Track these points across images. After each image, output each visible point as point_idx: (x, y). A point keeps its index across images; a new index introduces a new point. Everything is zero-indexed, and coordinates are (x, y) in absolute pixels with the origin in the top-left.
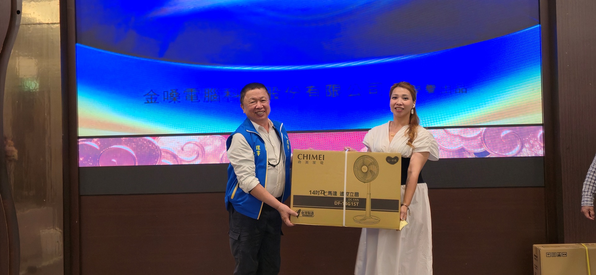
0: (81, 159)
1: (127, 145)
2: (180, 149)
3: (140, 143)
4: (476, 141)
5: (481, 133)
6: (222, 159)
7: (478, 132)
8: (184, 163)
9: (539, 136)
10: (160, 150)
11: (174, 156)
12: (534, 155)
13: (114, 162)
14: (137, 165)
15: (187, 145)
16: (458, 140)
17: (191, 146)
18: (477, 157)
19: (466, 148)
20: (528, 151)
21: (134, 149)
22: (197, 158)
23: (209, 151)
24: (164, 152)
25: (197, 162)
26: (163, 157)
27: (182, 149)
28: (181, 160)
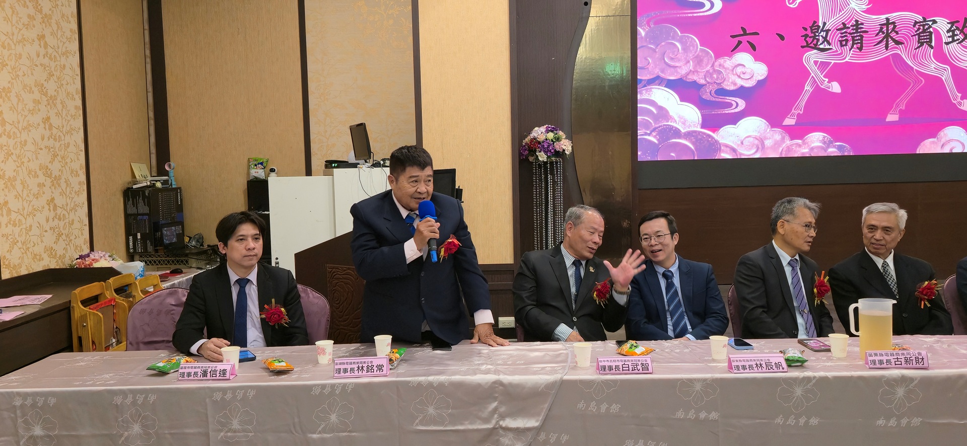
0: (639, 153)
2: (739, 142)
3: (699, 137)
6: (781, 153)
8: (743, 157)
10: (720, 144)
11: (734, 150)
13: (672, 156)
14: (696, 158)
15: (746, 139)
17: (751, 139)
21: (693, 143)
22: (756, 152)
23: (768, 144)
24: (723, 145)
25: (757, 156)
26: (724, 152)
27: (742, 143)
28: (741, 154)
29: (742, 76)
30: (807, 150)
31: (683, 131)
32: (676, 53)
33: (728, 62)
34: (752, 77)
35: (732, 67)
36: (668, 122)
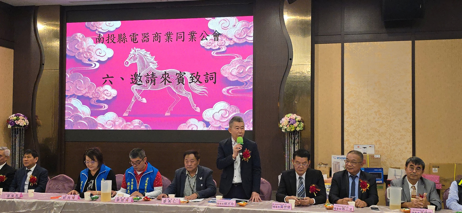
0: (66, 126)
1: (84, 121)
2: (105, 123)
4: (226, 123)
5: (228, 120)
6: (122, 128)
7: (227, 119)
9: (251, 122)
10: (98, 123)
11: (103, 126)
12: (249, 130)
13: (79, 128)
14: (88, 129)
15: (108, 121)
16: (218, 122)
17: (110, 122)
18: (226, 130)
19: (221, 126)
20: (247, 128)
22: (112, 127)
25: (112, 129)
26: (99, 126)
27: (106, 123)
28: (106, 128)
29: (106, 95)
30: (133, 127)
31: (83, 117)
32: (81, 85)
33: (101, 89)
34: (111, 95)
35: (103, 91)
36: (77, 113)
